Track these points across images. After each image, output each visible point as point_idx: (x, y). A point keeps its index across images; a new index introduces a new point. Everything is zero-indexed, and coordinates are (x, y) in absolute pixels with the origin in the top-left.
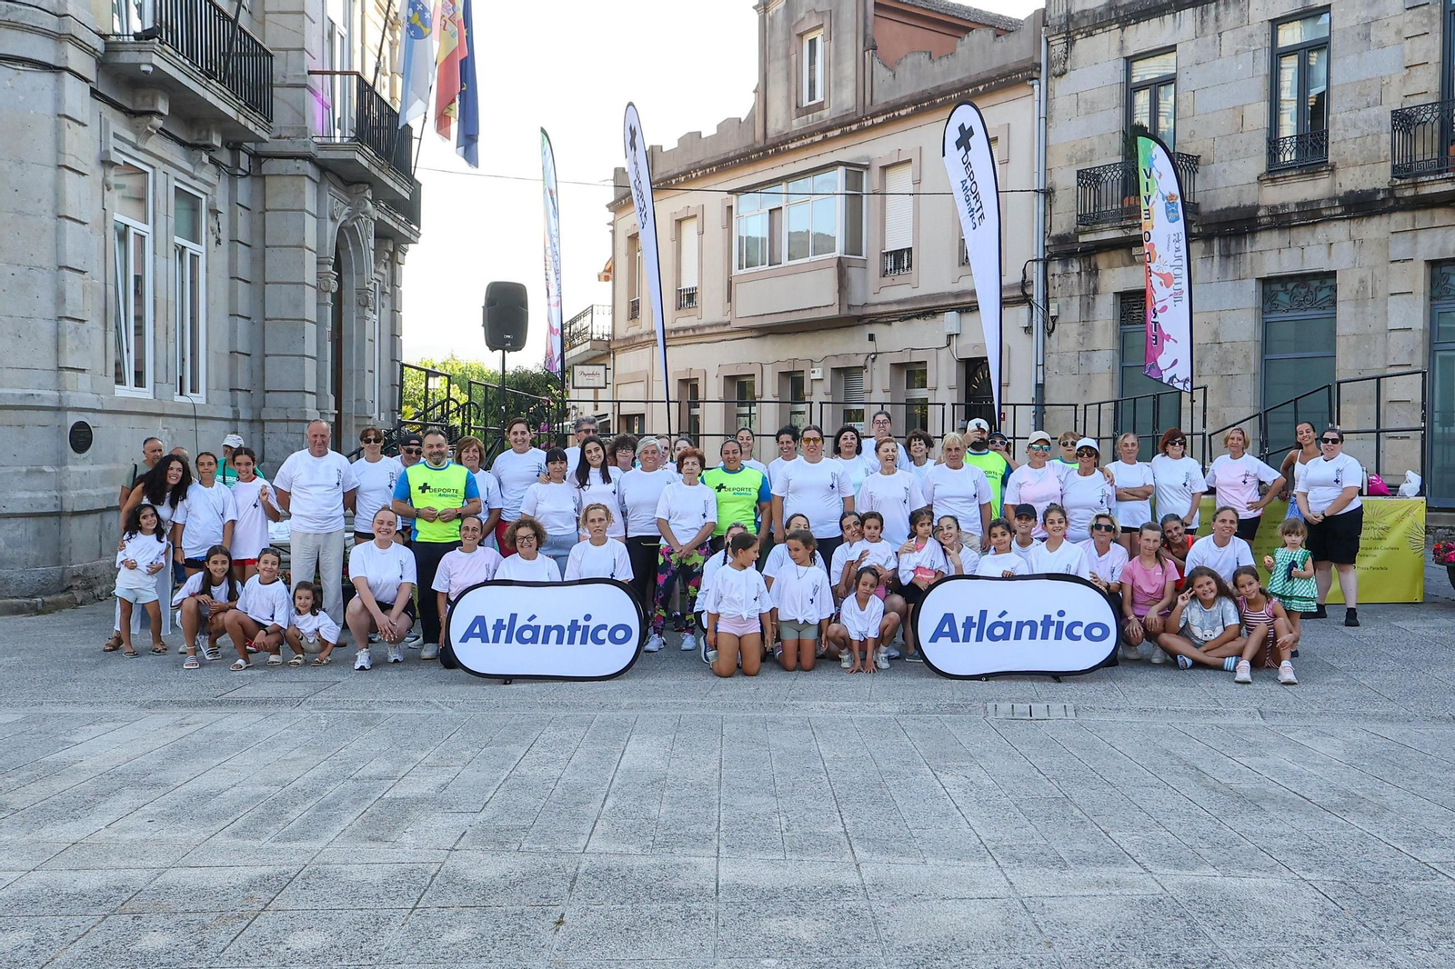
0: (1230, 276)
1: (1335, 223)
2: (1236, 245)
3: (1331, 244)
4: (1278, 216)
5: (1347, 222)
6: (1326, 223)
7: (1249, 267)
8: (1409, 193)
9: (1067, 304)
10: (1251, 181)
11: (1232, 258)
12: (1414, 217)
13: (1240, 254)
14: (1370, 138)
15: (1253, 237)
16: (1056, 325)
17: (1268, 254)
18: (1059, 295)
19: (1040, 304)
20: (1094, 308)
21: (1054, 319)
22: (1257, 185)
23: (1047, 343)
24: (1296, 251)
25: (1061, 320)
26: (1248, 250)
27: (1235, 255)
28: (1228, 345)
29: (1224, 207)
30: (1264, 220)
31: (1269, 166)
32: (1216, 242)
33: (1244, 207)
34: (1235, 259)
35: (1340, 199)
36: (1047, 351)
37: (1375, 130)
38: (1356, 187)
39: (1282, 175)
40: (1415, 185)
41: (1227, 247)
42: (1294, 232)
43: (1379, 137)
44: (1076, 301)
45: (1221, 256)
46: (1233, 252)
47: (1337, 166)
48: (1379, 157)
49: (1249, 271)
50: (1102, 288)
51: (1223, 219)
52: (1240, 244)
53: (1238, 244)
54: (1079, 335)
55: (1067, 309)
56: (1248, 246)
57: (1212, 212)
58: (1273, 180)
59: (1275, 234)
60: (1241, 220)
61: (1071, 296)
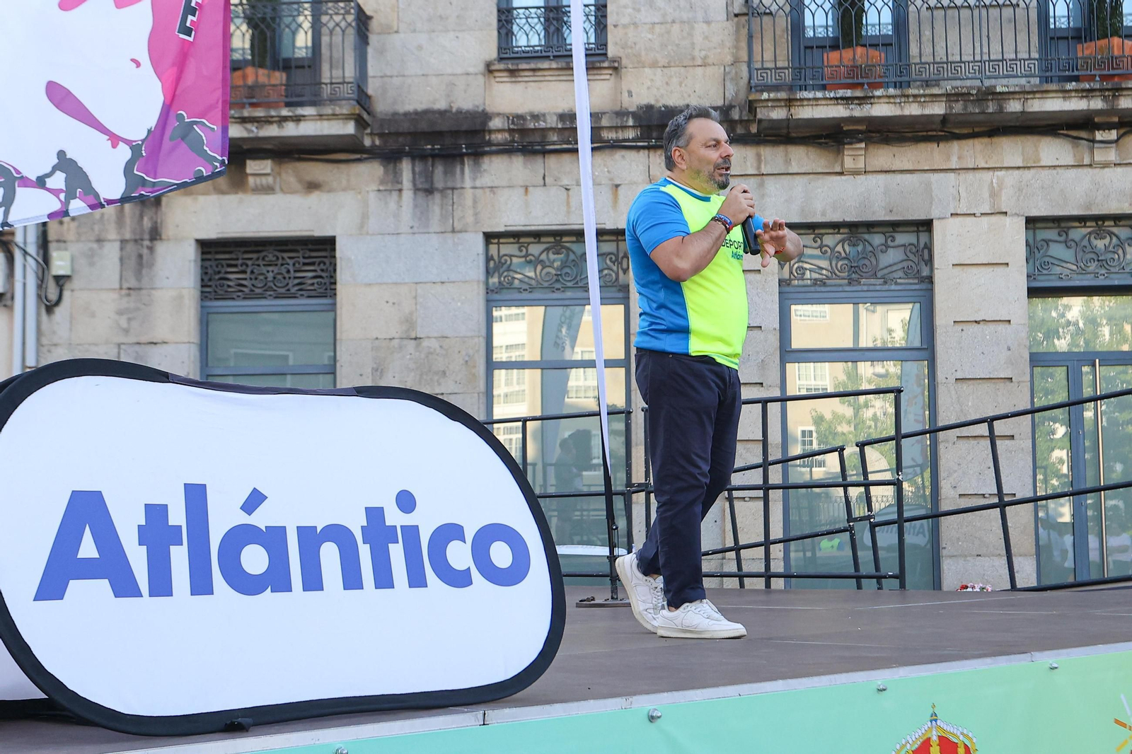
0: (435, 225)
1: (623, 152)
2: (445, 173)
3: (617, 186)
4: (524, 132)
5: (643, 153)
6: (607, 151)
7: (470, 212)
8: (778, 114)
9: (91, 257)
10: (471, 70)
11: (437, 196)
12: (759, 156)
13: (453, 189)
14: (676, 27)
15: (477, 164)
16: (66, 294)
17: (503, 195)
18: (71, 236)
19: (32, 249)
20: (151, 265)
21: (61, 280)
22: (481, 79)
23: (44, 326)
24: (555, 193)
25: (76, 283)
26: (468, 183)
27: (442, 191)
28: (434, 344)
29: (420, 107)
30: (498, 137)
31: (500, 49)
32: (406, 167)
33: (459, 112)
34: (444, 196)
35: (634, 115)
36: (44, 341)
37: (685, 16)
38: (657, 101)
39: (532, 66)
40: (790, 103)
41: (429, 177)
42: (552, 161)
43: (692, 28)
44: (111, 252)
45: (416, 190)
46: (439, 184)
47: (624, 62)
48: (693, 59)
49: (470, 219)
50: (169, 230)
51: (423, 126)
52: (453, 174)
53: (448, 172)
54: (120, 313)
55: (92, 264)
56: (467, 175)
57: (395, 114)
58: (513, 73)
59: (518, 162)
60: (455, 133)
61: (99, 241)
